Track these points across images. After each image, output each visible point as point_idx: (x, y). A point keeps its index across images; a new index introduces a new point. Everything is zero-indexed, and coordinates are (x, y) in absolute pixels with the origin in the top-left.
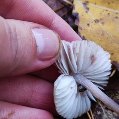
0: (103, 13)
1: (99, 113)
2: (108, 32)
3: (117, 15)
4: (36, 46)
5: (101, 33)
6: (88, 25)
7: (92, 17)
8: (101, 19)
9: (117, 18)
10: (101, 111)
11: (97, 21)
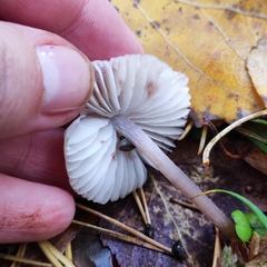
0: (170, 7)
1: (157, 210)
2: (177, 49)
3: (197, 12)
4: (43, 89)
5: (164, 51)
6: (139, 33)
7: (147, 16)
8: (164, 21)
9: (196, 17)
10: (162, 206)
11: (155, 25)
